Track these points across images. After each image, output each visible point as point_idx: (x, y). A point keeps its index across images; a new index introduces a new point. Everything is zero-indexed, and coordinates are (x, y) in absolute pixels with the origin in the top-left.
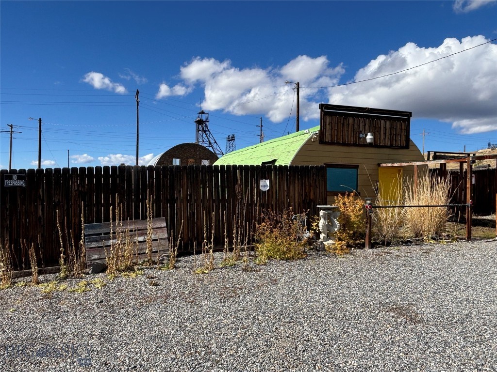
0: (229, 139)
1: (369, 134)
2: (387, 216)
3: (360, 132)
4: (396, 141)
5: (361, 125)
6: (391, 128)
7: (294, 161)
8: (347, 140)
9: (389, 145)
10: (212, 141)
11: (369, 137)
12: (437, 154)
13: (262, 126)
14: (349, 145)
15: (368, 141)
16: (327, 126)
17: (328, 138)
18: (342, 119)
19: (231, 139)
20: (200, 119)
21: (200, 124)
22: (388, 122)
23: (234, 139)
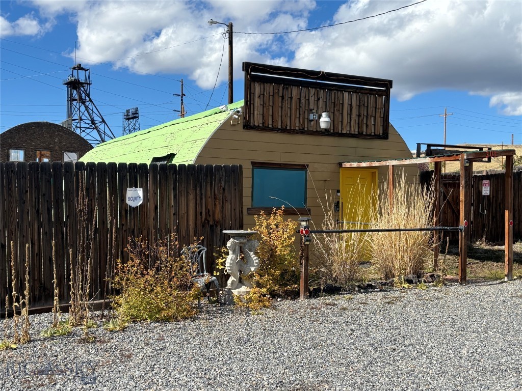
0: (128, 115)
1: (324, 114)
3: (311, 111)
4: (367, 126)
5: (312, 99)
6: (359, 106)
7: (200, 157)
8: (289, 124)
9: (356, 133)
10: (97, 118)
11: (324, 121)
12: (432, 148)
13: (183, 95)
14: (292, 132)
15: (323, 126)
16: (257, 100)
17: (257, 120)
18: (281, 88)
19: (132, 116)
20: (75, 79)
21: (75, 88)
22: (354, 96)
23: (138, 117)
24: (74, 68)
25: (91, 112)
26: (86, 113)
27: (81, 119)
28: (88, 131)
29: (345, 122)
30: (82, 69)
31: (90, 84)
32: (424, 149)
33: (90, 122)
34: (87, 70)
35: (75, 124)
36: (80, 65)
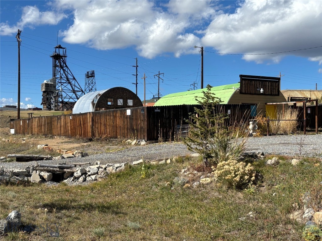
0: (88, 75)
1: (262, 89)
2: (273, 125)
3: (258, 88)
4: (273, 92)
5: (258, 84)
6: (271, 86)
8: (252, 92)
9: (270, 94)
10: (70, 77)
11: (262, 90)
13: (137, 66)
14: (253, 94)
15: (261, 92)
16: (243, 85)
17: (243, 91)
18: (250, 82)
19: (91, 75)
20: (57, 54)
21: (57, 59)
22: (270, 83)
23: (94, 76)
24: (57, 47)
25: (67, 73)
26: (64, 74)
27: (61, 77)
28: (65, 84)
29: (267, 91)
30: (62, 48)
31: (66, 57)
32: (290, 98)
33: (66, 79)
34: (64, 48)
35: (58, 80)
36: (60, 45)
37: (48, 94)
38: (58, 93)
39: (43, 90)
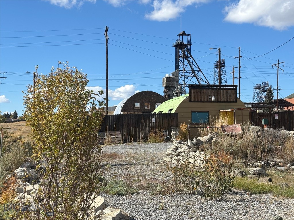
1: (213, 97)
3: (209, 96)
4: (229, 99)
6: (226, 93)
9: (225, 101)
10: (195, 69)
14: (204, 102)
15: (213, 100)
16: (193, 94)
17: (193, 99)
18: (200, 90)
20: (180, 43)
21: (181, 49)
22: (224, 91)
24: (180, 35)
25: (192, 64)
26: (188, 65)
27: (185, 70)
28: (190, 78)
29: (221, 98)
31: (191, 45)
33: (191, 72)
34: (189, 35)
35: (181, 73)
36: (184, 32)
37: (169, 90)
38: (181, 88)
39: (165, 85)
